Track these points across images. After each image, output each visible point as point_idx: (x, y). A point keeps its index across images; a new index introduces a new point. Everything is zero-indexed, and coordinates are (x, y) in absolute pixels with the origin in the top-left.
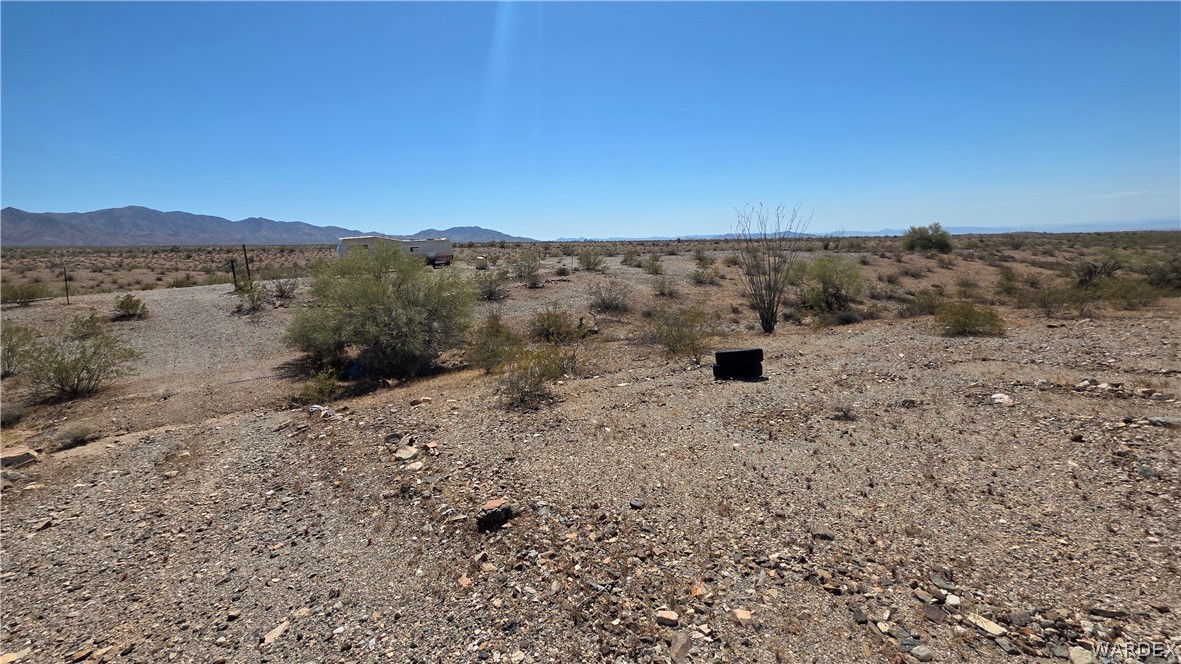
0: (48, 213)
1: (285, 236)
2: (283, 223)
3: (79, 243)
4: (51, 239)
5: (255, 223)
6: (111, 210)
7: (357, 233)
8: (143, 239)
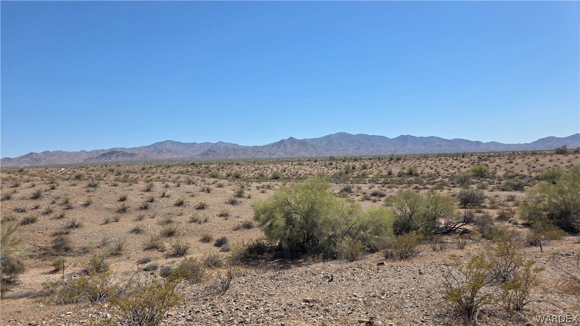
0: (304, 139)
1: (422, 147)
2: (422, 138)
3: (314, 155)
4: (303, 153)
5: (404, 139)
6: (330, 136)
7: (478, 143)
8: (342, 152)
